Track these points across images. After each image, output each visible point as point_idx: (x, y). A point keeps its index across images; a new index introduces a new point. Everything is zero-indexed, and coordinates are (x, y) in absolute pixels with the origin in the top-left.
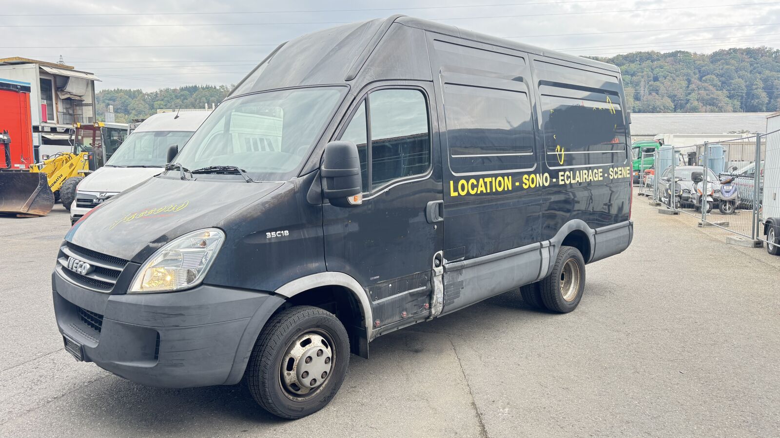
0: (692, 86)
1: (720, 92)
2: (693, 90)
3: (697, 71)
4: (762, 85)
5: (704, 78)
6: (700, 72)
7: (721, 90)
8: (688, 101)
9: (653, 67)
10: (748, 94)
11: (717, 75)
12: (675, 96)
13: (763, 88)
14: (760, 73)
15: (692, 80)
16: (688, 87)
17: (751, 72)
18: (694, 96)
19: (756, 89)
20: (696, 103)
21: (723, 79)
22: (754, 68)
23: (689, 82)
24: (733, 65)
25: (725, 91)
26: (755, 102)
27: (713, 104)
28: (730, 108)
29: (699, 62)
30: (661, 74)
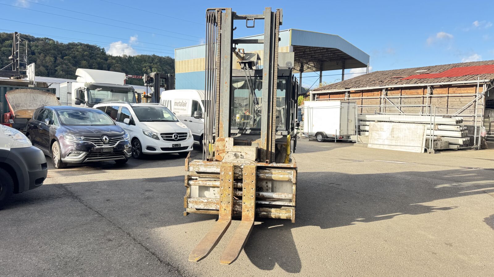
0: (58, 62)
3: (59, 52)
5: (64, 58)
8: (56, 71)
9: (31, 45)
12: (48, 67)
16: (55, 62)
17: (90, 58)
18: (59, 68)
20: (61, 73)
23: (56, 58)
24: (81, 52)
29: (60, 47)
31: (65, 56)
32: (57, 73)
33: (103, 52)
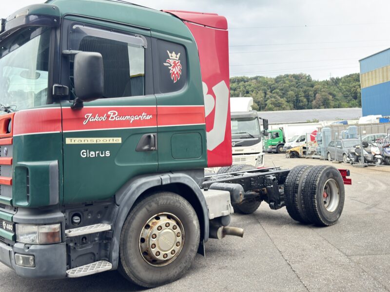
0: (267, 96)
1: (282, 99)
2: (268, 98)
3: (269, 87)
4: (303, 95)
5: (273, 92)
6: (270, 88)
7: (283, 98)
8: (266, 105)
9: (246, 85)
10: (297, 100)
11: (280, 90)
12: (259, 102)
13: (304, 96)
14: (302, 88)
15: (267, 92)
16: (265, 97)
17: (297, 87)
18: (268, 102)
19: (301, 97)
20: (270, 106)
21: (283, 92)
22: (299, 85)
23: (265, 93)
24: (287, 84)
25: (285, 99)
26: (301, 104)
27: (279, 106)
28: (288, 108)
29: (269, 82)
30: (250, 89)
31: (273, 90)
32: (267, 107)
33: (308, 79)
